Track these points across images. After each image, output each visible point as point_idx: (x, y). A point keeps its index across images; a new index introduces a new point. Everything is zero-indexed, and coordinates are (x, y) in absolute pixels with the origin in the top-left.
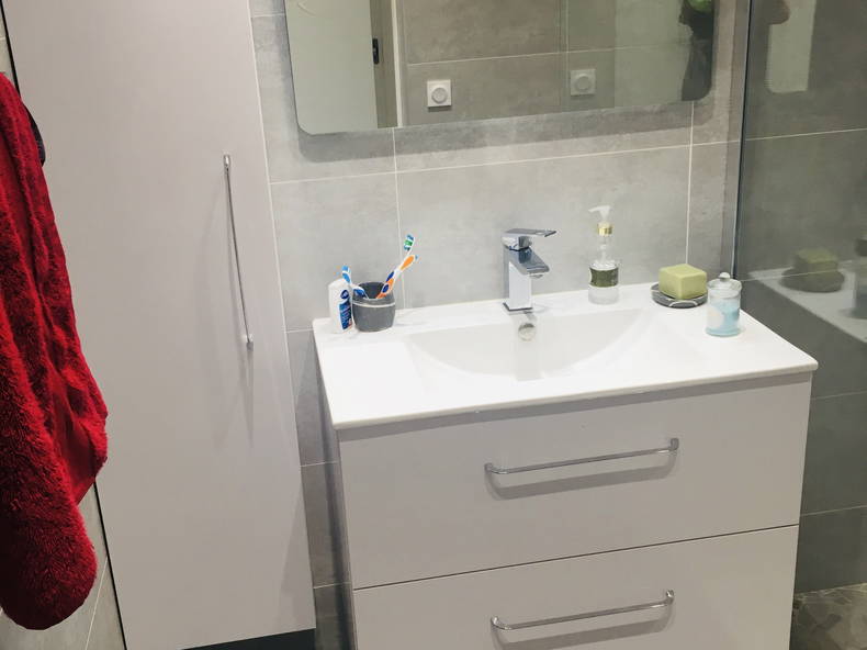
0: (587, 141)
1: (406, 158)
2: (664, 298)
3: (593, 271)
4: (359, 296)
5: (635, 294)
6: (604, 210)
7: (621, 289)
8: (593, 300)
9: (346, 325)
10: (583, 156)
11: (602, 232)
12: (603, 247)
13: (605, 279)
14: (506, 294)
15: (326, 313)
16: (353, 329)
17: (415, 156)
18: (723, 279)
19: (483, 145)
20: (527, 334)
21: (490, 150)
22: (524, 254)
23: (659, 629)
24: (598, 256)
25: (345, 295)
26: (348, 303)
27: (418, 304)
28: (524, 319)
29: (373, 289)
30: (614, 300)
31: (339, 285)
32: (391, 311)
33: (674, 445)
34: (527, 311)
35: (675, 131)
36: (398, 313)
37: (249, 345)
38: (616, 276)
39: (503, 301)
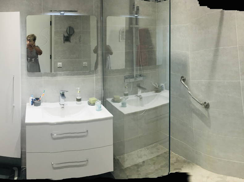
0: (76, 76)
1: (45, 77)
2: (90, 104)
3: (77, 99)
4: (35, 100)
5: (84, 103)
6: (79, 88)
7: (82, 102)
8: (77, 104)
9: (32, 105)
10: (75, 79)
11: (78, 92)
12: (78, 95)
13: (79, 100)
14: (60, 102)
15: (29, 102)
16: (33, 105)
17: (46, 77)
18: (98, 101)
19: (58, 76)
20: (63, 109)
21: (58, 77)
22: (63, 95)
23: (86, 166)
24: (78, 96)
25: (32, 99)
26: (33, 101)
27: (45, 102)
28: (62, 106)
29: (37, 99)
30: (81, 104)
31: (31, 98)
32: (40, 103)
33: (87, 131)
34: (63, 105)
35: (92, 75)
36: (41, 103)
37: (14, 106)
38: (81, 100)
39: (60, 103)
